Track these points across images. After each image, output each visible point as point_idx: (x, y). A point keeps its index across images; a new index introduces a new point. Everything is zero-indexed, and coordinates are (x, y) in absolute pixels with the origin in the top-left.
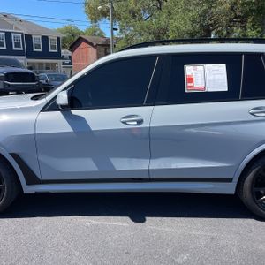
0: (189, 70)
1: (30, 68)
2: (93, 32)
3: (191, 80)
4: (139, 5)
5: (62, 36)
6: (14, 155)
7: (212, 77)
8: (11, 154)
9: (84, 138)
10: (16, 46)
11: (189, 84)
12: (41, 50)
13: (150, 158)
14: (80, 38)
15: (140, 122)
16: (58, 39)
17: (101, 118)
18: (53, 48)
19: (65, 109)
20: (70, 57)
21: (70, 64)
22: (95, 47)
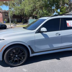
6: (29, 46)
8: (28, 46)
11: (68, 25)
13: (62, 43)
15: (60, 35)
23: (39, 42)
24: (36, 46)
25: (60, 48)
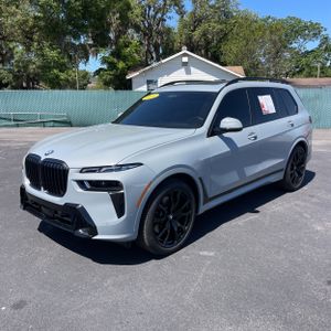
3: (263, 106)
8: (199, 178)
11: (263, 109)
15: (255, 138)
23: (215, 164)
24: (212, 177)
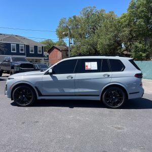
0: (87, 64)
1: (31, 62)
2: (60, 43)
3: (87, 66)
4: (83, 31)
5: (44, 46)
6: (36, 87)
7: (93, 66)
9: (56, 82)
10: (21, 51)
11: (86, 68)
12: (33, 53)
14: (54, 47)
15: (72, 78)
16: (43, 47)
17: (60, 77)
18: (40, 51)
19: (51, 74)
20: (48, 56)
21: (48, 59)
22: (61, 51)
25: (74, 94)
